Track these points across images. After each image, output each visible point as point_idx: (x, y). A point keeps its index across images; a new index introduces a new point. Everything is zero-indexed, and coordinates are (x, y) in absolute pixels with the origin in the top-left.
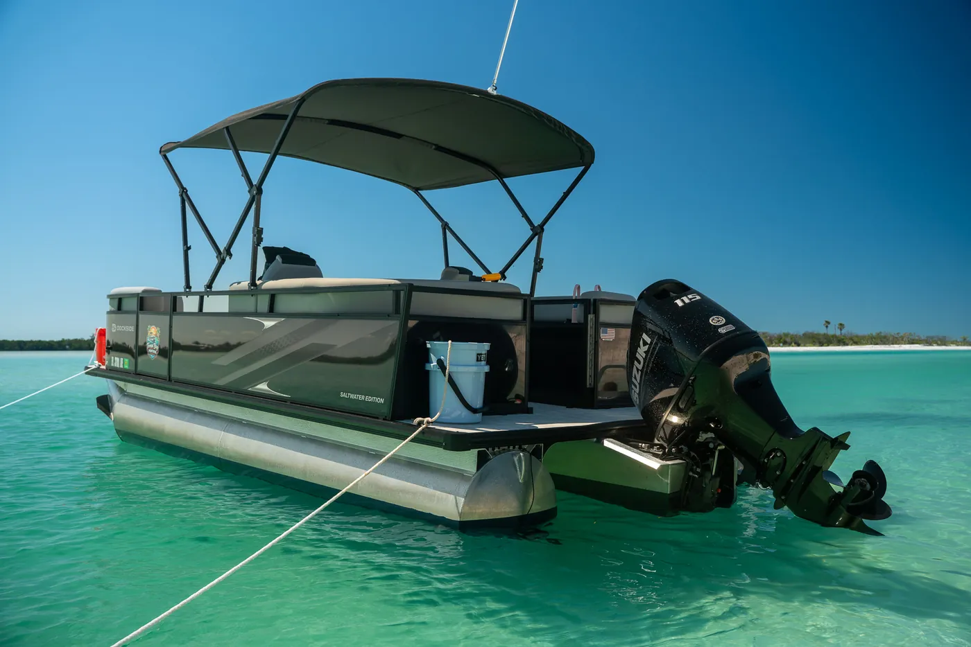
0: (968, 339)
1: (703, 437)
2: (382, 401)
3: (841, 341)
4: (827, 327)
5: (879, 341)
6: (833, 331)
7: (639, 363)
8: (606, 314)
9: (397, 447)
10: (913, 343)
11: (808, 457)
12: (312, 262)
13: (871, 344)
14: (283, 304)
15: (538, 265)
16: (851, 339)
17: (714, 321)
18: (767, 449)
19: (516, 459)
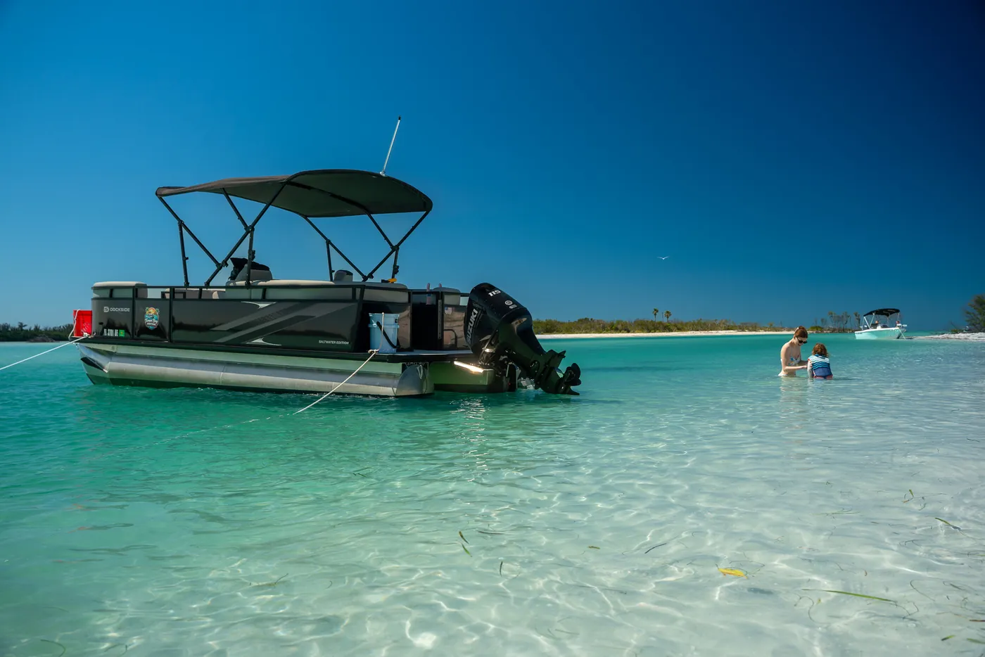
0: (774, 325)
1: (502, 358)
2: (348, 343)
3: (667, 328)
4: (655, 315)
5: (700, 328)
6: (661, 318)
7: (471, 323)
8: (448, 300)
9: (362, 366)
10: (728, 329)
11: (548, 363)
12: (266, 268)
13: (693, 330)
14: (271, 294)
15: (396, 270)
16: (675, 326)
17: (507, 303)
18: (532, 360)
19: (418, 368)
